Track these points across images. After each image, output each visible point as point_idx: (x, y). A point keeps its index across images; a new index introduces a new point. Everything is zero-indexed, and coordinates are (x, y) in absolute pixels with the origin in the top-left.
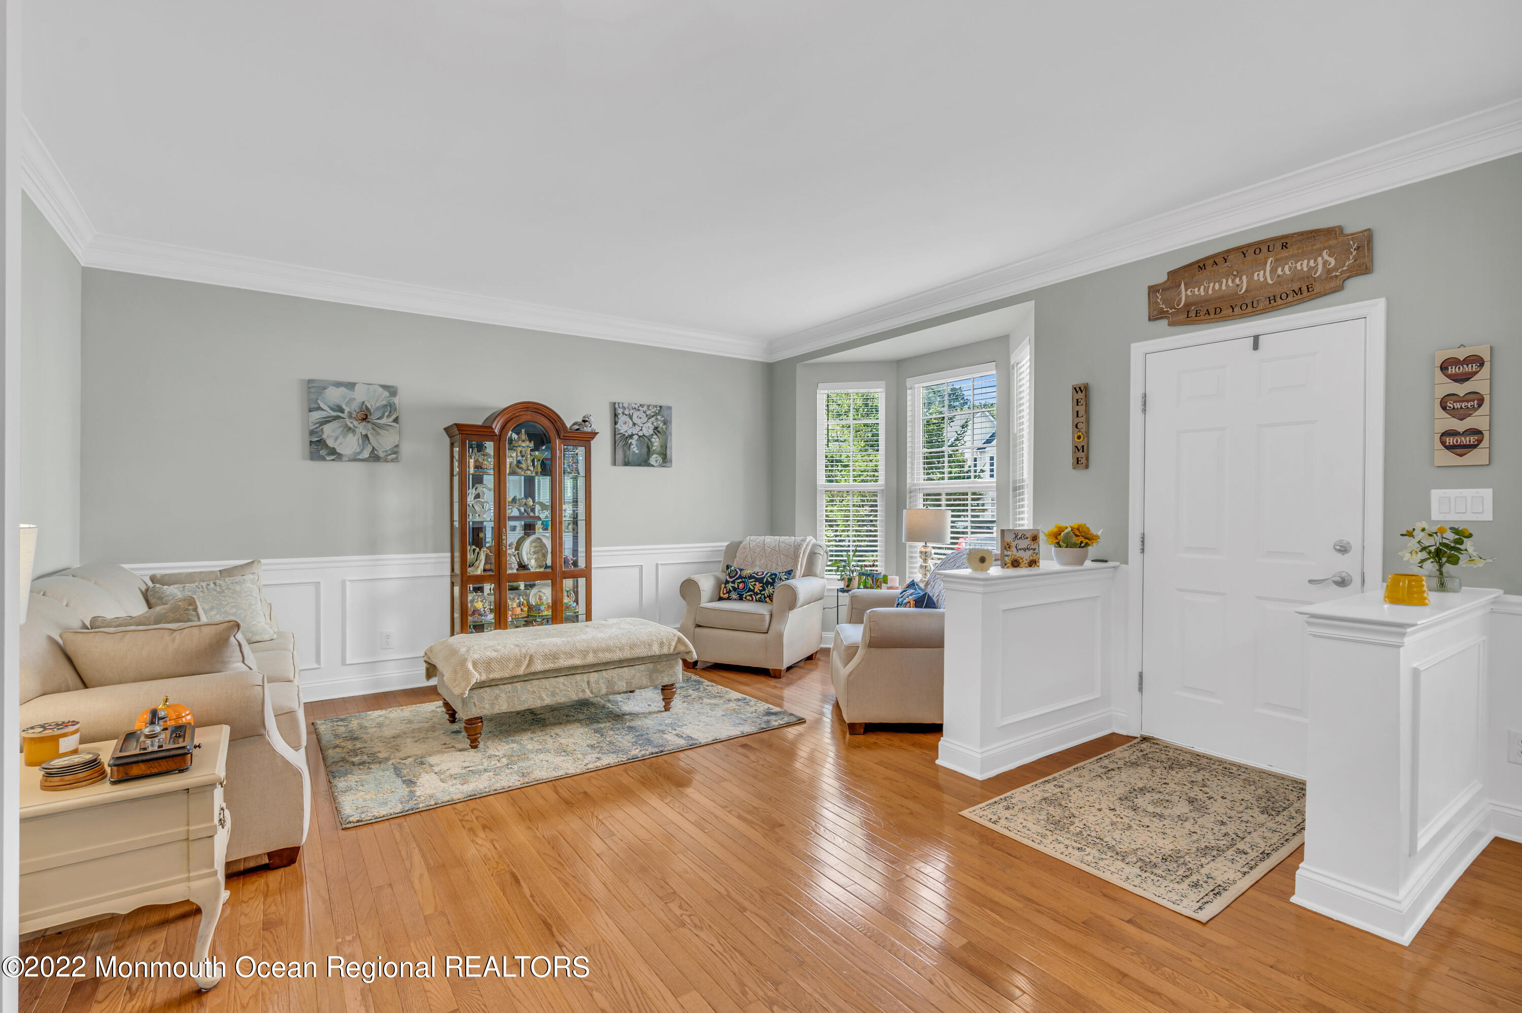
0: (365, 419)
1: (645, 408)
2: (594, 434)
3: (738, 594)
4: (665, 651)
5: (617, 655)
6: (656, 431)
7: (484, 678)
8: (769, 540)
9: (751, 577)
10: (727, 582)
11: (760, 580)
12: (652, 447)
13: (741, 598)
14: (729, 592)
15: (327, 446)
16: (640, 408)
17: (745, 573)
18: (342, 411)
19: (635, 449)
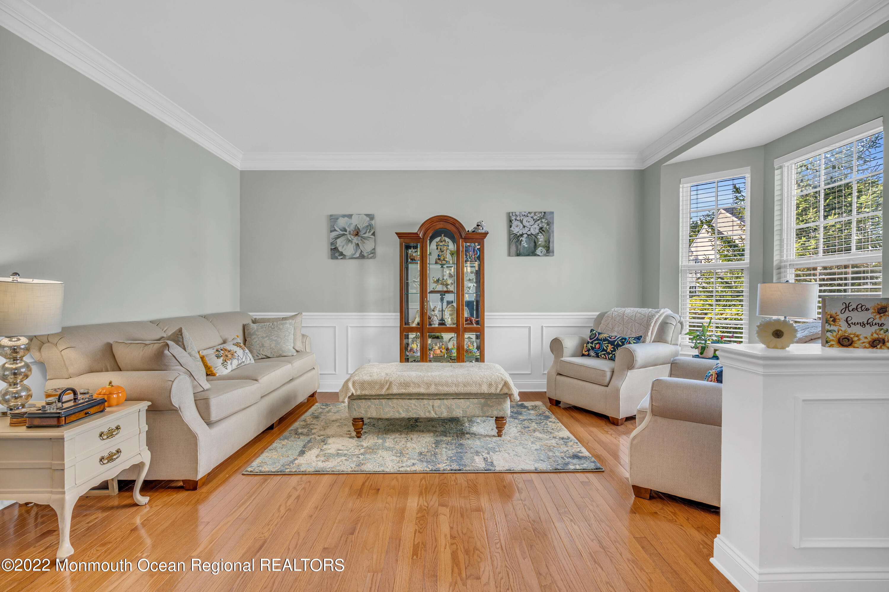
0: (357, 234)
1: (532, 215)
2: (486, 234)
3: (595, 352)
4: (493, 391)
5: (453, 389)
6: (541, 231)
7: (359, 393)
8: (630, 311)
9: (605, 340)
10: (588, 343)
11: (612, 343)
12: (538, 241)
13: (597, 356)
14: (589, 350)
15: (339, 251)
16: (529, 215)
17: (602, 336)
18: (346, 231)
19: (525, 244)
